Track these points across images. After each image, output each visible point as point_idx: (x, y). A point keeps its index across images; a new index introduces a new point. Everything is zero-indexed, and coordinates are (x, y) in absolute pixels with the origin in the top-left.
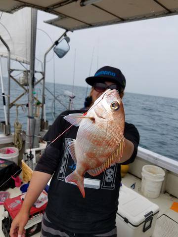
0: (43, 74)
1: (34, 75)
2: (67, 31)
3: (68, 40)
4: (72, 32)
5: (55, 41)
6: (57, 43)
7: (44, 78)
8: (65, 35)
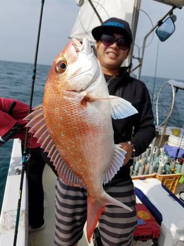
0: (140, 60)
1: (131, 61)
2: (174, 7)
3: (174, 19)
4: (181, 8)
5: (158, 21)
6: (160, 23)
7: (140, 65)
8: (171, 13)
